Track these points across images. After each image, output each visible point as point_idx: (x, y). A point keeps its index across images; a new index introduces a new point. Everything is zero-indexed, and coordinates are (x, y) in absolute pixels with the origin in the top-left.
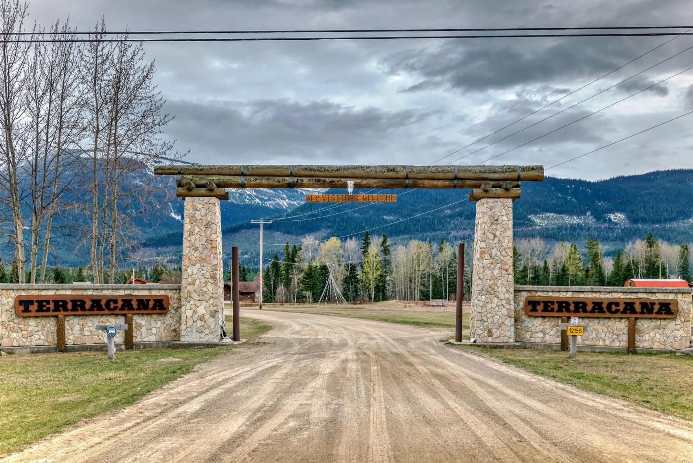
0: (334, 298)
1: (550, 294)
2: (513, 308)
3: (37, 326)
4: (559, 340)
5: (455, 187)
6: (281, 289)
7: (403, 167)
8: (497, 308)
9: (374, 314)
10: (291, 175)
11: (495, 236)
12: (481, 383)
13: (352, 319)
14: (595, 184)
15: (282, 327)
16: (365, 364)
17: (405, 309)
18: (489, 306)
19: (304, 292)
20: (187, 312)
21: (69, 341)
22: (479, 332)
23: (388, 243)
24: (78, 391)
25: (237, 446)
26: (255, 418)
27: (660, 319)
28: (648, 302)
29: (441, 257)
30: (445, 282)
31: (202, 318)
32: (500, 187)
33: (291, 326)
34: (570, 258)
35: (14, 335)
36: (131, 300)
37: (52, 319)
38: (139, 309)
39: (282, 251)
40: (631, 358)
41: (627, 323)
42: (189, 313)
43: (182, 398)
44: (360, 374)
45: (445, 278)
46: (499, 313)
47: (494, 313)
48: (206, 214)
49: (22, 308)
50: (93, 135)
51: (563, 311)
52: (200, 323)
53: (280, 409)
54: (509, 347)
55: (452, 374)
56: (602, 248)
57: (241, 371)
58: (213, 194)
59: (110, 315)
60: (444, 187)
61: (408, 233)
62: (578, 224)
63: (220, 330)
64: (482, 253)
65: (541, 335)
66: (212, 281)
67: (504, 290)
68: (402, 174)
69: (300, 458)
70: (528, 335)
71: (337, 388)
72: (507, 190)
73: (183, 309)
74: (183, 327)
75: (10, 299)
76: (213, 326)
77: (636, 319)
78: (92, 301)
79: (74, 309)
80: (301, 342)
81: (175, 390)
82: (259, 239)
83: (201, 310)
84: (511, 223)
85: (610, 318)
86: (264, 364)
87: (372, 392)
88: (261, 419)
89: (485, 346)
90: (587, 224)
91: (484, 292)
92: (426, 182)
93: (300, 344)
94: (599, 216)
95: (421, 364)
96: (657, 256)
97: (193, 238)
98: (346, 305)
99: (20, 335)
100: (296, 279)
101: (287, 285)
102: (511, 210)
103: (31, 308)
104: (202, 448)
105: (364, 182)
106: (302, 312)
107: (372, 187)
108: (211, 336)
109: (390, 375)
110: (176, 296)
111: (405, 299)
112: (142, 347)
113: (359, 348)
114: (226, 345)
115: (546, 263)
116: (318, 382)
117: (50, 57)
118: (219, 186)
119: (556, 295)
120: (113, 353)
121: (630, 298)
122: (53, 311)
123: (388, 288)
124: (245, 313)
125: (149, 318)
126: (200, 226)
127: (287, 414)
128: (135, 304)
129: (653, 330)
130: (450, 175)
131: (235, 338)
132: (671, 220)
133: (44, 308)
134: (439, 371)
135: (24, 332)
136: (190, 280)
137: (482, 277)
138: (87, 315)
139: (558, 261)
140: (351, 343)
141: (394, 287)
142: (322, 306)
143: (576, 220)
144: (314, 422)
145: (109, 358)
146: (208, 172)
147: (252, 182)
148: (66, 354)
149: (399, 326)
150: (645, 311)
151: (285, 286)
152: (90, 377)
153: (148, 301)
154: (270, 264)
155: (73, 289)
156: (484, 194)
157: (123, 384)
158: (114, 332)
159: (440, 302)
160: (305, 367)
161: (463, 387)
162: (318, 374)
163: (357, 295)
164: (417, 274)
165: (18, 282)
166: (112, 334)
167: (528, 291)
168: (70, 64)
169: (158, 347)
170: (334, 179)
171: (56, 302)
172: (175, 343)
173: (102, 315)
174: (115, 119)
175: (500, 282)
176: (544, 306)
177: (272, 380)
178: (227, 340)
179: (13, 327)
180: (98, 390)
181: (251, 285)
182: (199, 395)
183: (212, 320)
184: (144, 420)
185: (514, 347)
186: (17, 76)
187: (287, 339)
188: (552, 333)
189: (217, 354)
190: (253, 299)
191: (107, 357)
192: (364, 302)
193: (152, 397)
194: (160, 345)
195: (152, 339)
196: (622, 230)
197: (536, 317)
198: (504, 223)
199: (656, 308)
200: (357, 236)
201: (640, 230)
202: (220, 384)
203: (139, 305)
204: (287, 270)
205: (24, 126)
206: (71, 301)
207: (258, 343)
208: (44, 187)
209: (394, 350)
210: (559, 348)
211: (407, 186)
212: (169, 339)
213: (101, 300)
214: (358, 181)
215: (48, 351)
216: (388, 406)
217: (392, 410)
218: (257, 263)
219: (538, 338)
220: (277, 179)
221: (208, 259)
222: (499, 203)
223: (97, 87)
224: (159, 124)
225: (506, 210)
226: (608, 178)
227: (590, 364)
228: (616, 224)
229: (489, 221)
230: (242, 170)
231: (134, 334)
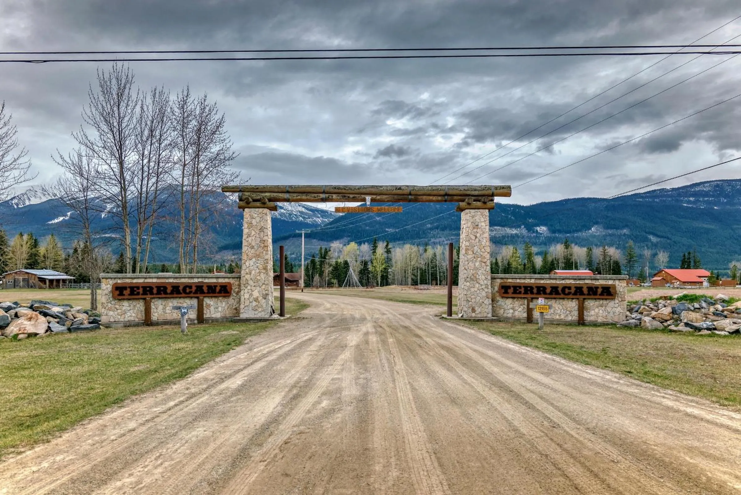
0: (353, 284)
1: (518, 281)
2: (490, 291)
3: (130, 306)
4: (525, 315)
5: (446, 201)
6: (317, 278)
7: (407, 186)
8: (478, 291)
9: (382, 295)
10: (324, 192)
11: (476, 237)
12: (482, 354)
13: (367, 299)
14: (526, 207)
15: (317, 305)
16: (383, 337)
17: (402, 292)
18: (472, 290)
19: (332, 280)
20: (245, 295)
21: (154, 317)
22: (466, 309)
23: (389, 247)
24: (149, 361)
25: (270, 435)
26: (291, 396)
27: (603, 299)
28: (593, 286)
29: (425, 256)
30: (429, 273)
31: (256, 300)
32: (479, 201)
33: (323, 304)
34: (513, 256)
35: (111, 313)
36: (203, 286)
37: (141, 301)
38: (208, 293)
39: (318, 252)
40: (581, 329)
41: (577, 302)
42: (247, 296)
43: (229, 372)
44: (380, 346)
45: (428, 270)
46: (480, 295)
47: (476, 294)
48: (260, 221)
49: (118, 292)
50: (181, 168)
51: (528, 294)
52: (254, 304)
53: (315, 384)
54: (488, 321)
55: (456, 346)
56: (534, 249)
57: (284, 343)
58: (266, 206)
59: (186, 297)
60: (438, 201)
61: (402, 240)
62: (516, 234)
63: (270, 308)
64: (467, 250)
65: (511, 311)
66: (264, 271)
67: (483, 277)
68: (407, 191)
69: (333, 454)
70: (502, 311)
71: (364, 360)
72: (485, 203)
73: (242, 292)
74: (242, 306)
75: (109, 286)
76: (264, 305)
77: (584, 299)
78: (172, 287)
79: (159, 293)
80: (331, 316)
81: (225, 363)
82: (302, 244)
83: (256, 294)
84: (488, 227)
85: (564, 299)
86: (303, 336)
87: (393, 365)
88: (296, 397)
89: (470, 320)
90: (522, 234)
91: (468, 279)
92: (424, 197)
93: (331, 318)
94: (530, 228)
95: (427, 336)
96: (571, 255)
97: (250, 239)
98: (361, 289)
99: (116, 313)
100: (327, 271)
101: (321, 275)
102: (488, 218)
103: (125, 292)
104: (234, 439)
105: (378, 197)
106: (331, 294)
107: (384, 201)
108: (263, 313)
109: (405, 347)
110: (237, 283)
111: (401, 284)
112: (210, 321)
113: (375, 322)
114: (274, 320)
115: (496, 259)
116: (346, 355)
117: (151, 113)
118: (270, 200)
119: (523, 281)
120: (185, 327)
121: (579, 284)
122: (142, 294)
123: (390, 277)
124: (289, 294)
125: (216, 299)
126: (255, 230)
127: (321, 391)
128: (205, 289)
129: (598, 307)
130: (442, 193)
131: (282, 314)
132: (577, 231)
133: (135, 293)
134: (443, 342)
135: (119, 311)
136: (247, 271)
137: (467, 267)
138: (168, 298)
139: (505, 259)
140: (369, 318)
141: (394, 276)
142: (345, 290)
143: (514, 231)
144: (346, 401)
145: (182, 331)
146: (261, 190)
147: (295, 198)
148: (151, 328)
149: (401, 304)
150: (591, 293)
151: (319, 276)
152: (163, 348)
153: (216, 286)
154: (309, 261)
155: (158, 278)
156: (468, 206)
157: (188, 354)
158: (186, 311)
159: (426, 286)
160: (335, 339)
161: (469, 359)
162: (346, 346)
163: (369, 282)
164: (409, 267)
165: (126, 273)
166: (184, 313)
167: (501, 278)
168: (165, 119)
169: (222, 322)
170: (356, 195)
171: (144, 288)
172: (236, 318)
173: (180, 298)
174: (198, 156)
175: (480, 271)
176: (514, 290)
177: (308, 353)
178: (275, 316)
179: (111, 308)
180: (165, 360)
181: (296, 275)
182: (245, 368)
183: (264, 301)
184: (188, 397)
185: (492, 321)
186: (127, 126)
187: (320, 314)
188: (520, 309)
189: (266, 327)
190: (297, 285)
191: (180, 330)
192: (374, 286)
193: (203, 371)
194: (225, 320)
195: (218, 315)
196: (545, 238)
197: (507, 298)
198: (482, 227)
199: (600, 291)
200: (368, 241)
201: (557, 238)
202: (264, 356)
203: (208, 290)
204: (321, 265)
205: (132, 162)
206: (156, 287)
207: (299, 318)
208: (146, 205)
209: (402, 324)
210: (526, 321)
211: (410, 201)
212: (231, 315)
213: (179, 287)
214: (374, 197)
215: (137, 325)
216: (411, 381)
217: (415, 384)
218: (300, 261)
219: (509, 313)
220: (313, 195)
221: (261, 255)
222: (479, 213)
223: (184, 134)
224: (229, 160)
225: (484, 218)
226: (535, 203)
227: (557, 335)
228: (541, 234)
229: (471, 226)
230: (287, 189)
231: (205, 312)
